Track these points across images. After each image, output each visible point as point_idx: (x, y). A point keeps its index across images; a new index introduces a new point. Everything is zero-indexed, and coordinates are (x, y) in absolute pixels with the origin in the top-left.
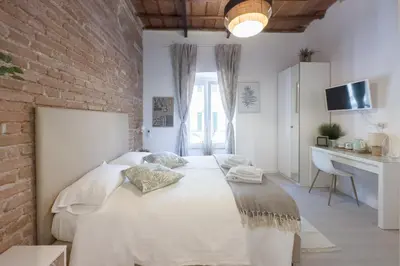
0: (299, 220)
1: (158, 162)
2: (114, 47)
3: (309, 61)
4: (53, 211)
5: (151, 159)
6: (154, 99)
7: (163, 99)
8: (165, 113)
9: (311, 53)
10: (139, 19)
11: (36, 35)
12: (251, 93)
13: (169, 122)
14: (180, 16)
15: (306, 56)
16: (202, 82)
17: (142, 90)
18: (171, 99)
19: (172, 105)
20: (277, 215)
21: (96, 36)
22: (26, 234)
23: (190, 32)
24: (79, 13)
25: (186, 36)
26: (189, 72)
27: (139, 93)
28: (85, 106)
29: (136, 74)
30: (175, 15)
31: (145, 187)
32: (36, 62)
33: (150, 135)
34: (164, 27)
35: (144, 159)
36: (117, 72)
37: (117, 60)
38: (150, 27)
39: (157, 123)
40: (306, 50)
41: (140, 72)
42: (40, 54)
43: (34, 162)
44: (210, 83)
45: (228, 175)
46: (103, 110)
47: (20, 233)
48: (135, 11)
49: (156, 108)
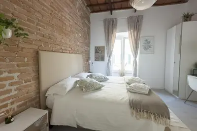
0: (169, 119)
1: (93, 78)
2: (75, 23)
3: (190, 20)
4: (46, 95)
5: (91, 76)
6: (96, 47)
7: (100, 47)
8: (100, 54)
9: (192, 15)
10: (88, 8)
11: (38, 19)
12: (148, 43)
13: (103, 59)
14: (108, 3)
15: (187, 18)
16: (120, 38)
17: (89, 43)
18: (104, 47)
19: (104, 50)
20: (154, 114)
21: (66, 18)
22: (36, 103)
23: (114, 12)
24: (58, 8)
25: (112, 14)
26: (113, 33)
27: (88, 44)
28: (61, 51)
29: (87, 35)
30: (105, 3)
31: (84, 89)
32: (39, 31)
33: (94, 65)
34: (101, 11)
35: (88, 76)
36: (77, 35)
37: (76, 29)
38: (93, 12)
39: (97, 59)
40: (188, 14)
41: (89, 34)
42: (40, 28)
43: (39, 74)
44: (125, 38)
45: (128, 87)
46: (70, 53)
47: (33, 102)
48: (86, 4)
49: (96, 52)
